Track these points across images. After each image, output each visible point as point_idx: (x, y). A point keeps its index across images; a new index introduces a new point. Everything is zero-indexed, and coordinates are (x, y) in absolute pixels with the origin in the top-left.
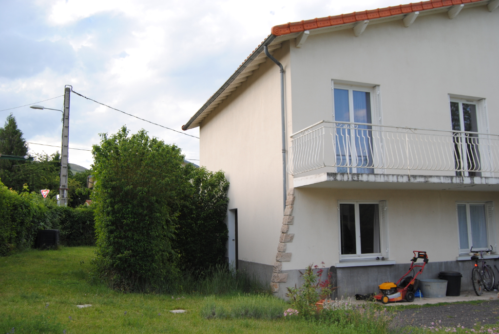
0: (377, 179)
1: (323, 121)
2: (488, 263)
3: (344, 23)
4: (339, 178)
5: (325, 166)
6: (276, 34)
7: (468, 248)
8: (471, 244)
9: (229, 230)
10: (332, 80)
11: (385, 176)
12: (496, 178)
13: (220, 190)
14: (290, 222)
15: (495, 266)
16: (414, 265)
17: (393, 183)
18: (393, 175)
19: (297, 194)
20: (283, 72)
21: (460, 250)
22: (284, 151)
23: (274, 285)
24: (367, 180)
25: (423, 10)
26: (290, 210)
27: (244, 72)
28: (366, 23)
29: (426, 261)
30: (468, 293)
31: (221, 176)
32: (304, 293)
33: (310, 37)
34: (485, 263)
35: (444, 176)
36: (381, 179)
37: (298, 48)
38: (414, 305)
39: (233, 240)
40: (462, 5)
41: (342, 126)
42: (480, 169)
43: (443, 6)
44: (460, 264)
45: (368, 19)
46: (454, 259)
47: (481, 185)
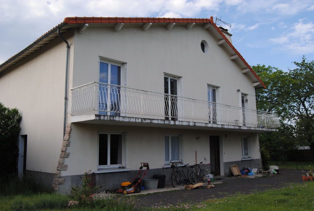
0: (124, 119)
1: (95, 82)
2: (179, 169)
3: (110, 23)
4: (102, 118)
5: (94, 110)
6: (67, 23)
7: (169, 160)
8: (170, 159)
9: (19, 149)
10: (99, 56)
11: (129, 118)
12: (186, 122)
13: (14, 121)
14: (68, 145)
15: (182, 171)
16: (141, 171)
17: (133, 122)
18: (133, 118)
19: (73, 127)
20: (69, 47)
21: (165, 162)
22: (66, 99)
23: (55, 186)
24: (118, 120)
25: (154, 22)
26: (68, 137)
27: (40, 43)
28: (122, 25)
29: (148, 168)
30: (168, 186)
31: (15, 112)
32: (83, 190)
33: (88, 28)
34: (178, 169)
35: (160, 120)
36: (126, 120)
37: (80, 33)
38: (141, 194)
39: (22, 156)
40: (174, 24)
41: (106, 86)
42: (177, 116)
43: (165, 22)
44: (165, 169)
45: (124, 23)
46: (162, 167)
47: (179, 125)
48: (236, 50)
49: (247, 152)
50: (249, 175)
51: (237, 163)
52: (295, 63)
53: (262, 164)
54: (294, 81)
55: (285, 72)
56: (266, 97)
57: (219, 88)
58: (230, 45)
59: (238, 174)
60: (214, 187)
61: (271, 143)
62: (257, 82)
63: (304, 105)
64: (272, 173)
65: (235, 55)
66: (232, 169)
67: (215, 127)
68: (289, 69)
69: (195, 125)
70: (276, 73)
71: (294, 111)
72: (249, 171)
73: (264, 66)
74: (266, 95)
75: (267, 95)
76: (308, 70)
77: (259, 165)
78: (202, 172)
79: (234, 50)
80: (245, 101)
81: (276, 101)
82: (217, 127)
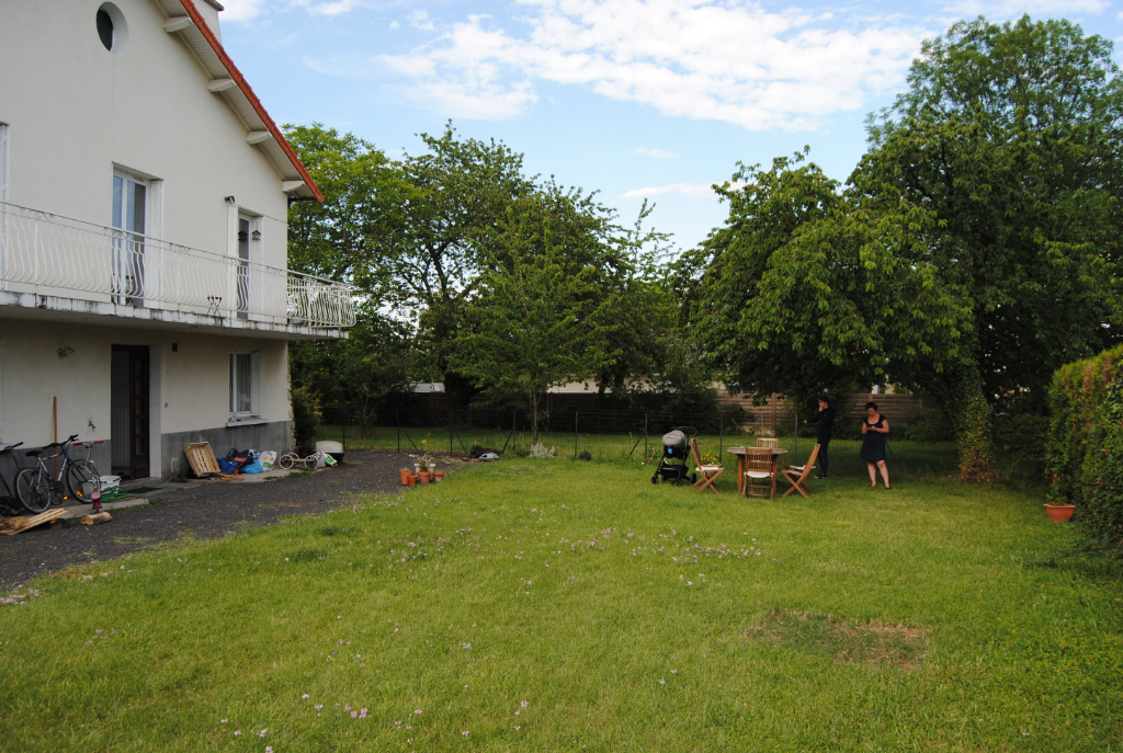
12: (7, 292)
48: (231, 63)
49: (247, 400)
50: (249, 473)
51: (210, 437)
52: (424, 136)
53: (296, 437)
54: (418, 192)
55: (393, 161)
56: (332, 231)
57: (158, 184)
58: (211, 40)
59: (210, 471)
60: (109, 521)
61: (331, 372)
62: (297, 179)
63: (439, 267)
64: (320, 463)
65: (226, 77)
66: (192, 455)
67: (126, 318)
68: (406, 154)
69: (42, 307)
70: (367, 158)
71: (410, 281)
72: (251, 461)
73: (333, 133)
74: (330, 223)
75: (337, 225)
76: (459, 164)
77: (285, 439)
78: (75, 470)
79: (223, 59)
80: (250, 236)
81: (361, 247)
82: (134, 318)
